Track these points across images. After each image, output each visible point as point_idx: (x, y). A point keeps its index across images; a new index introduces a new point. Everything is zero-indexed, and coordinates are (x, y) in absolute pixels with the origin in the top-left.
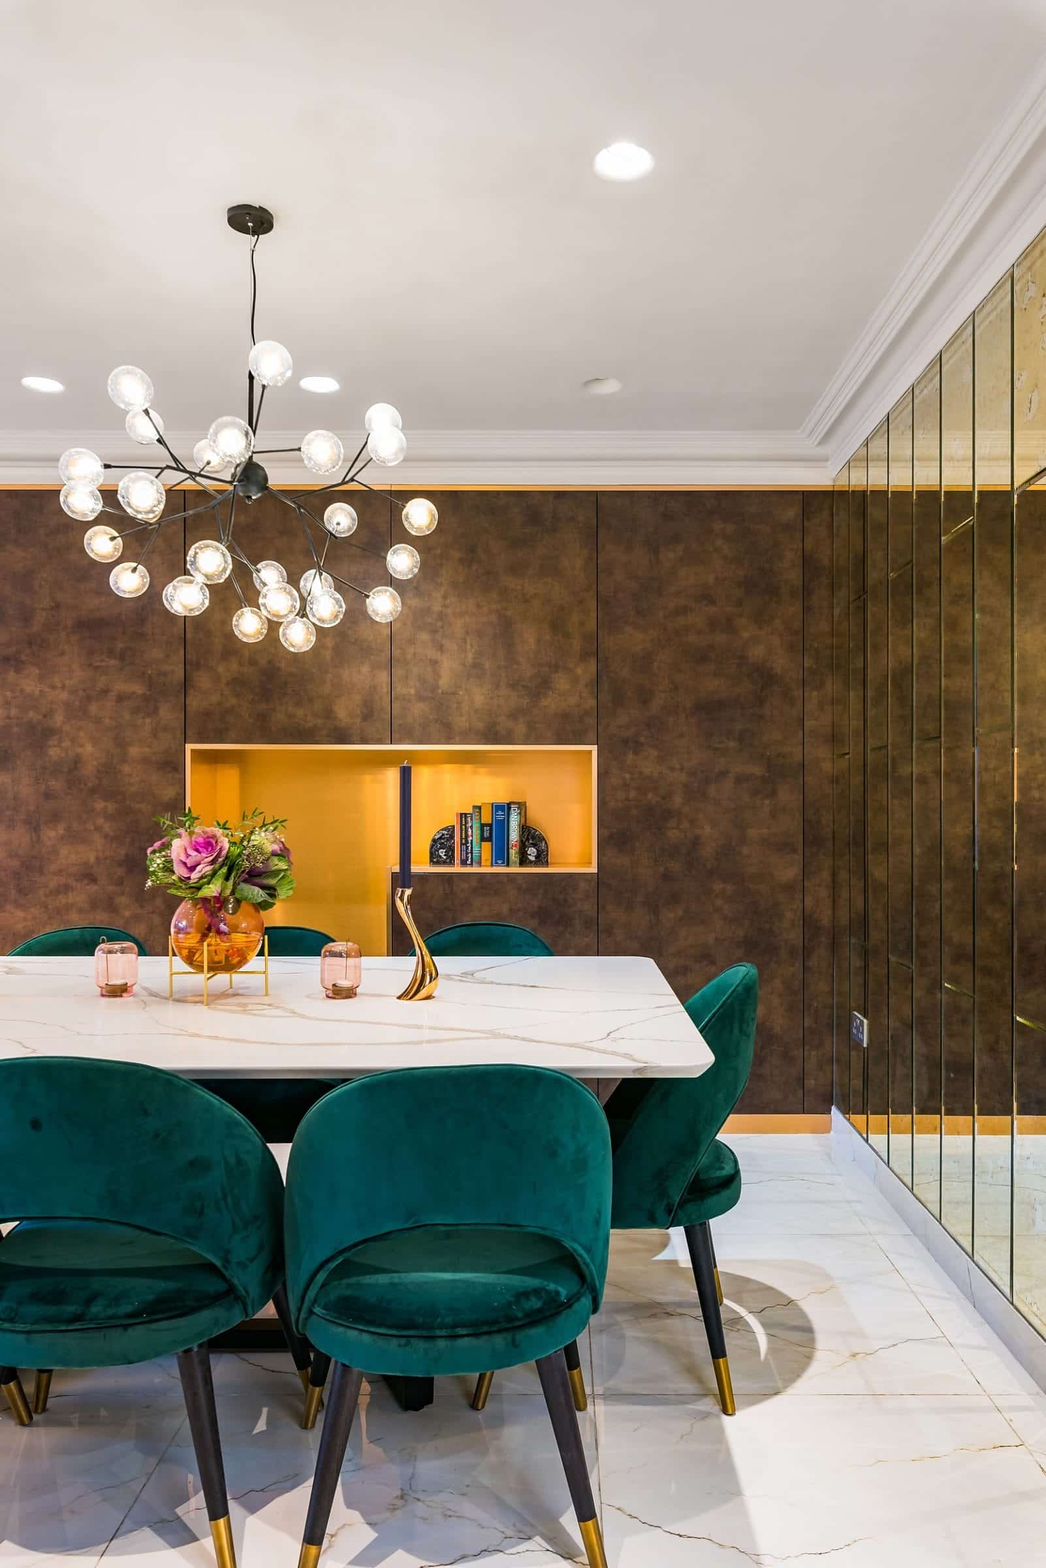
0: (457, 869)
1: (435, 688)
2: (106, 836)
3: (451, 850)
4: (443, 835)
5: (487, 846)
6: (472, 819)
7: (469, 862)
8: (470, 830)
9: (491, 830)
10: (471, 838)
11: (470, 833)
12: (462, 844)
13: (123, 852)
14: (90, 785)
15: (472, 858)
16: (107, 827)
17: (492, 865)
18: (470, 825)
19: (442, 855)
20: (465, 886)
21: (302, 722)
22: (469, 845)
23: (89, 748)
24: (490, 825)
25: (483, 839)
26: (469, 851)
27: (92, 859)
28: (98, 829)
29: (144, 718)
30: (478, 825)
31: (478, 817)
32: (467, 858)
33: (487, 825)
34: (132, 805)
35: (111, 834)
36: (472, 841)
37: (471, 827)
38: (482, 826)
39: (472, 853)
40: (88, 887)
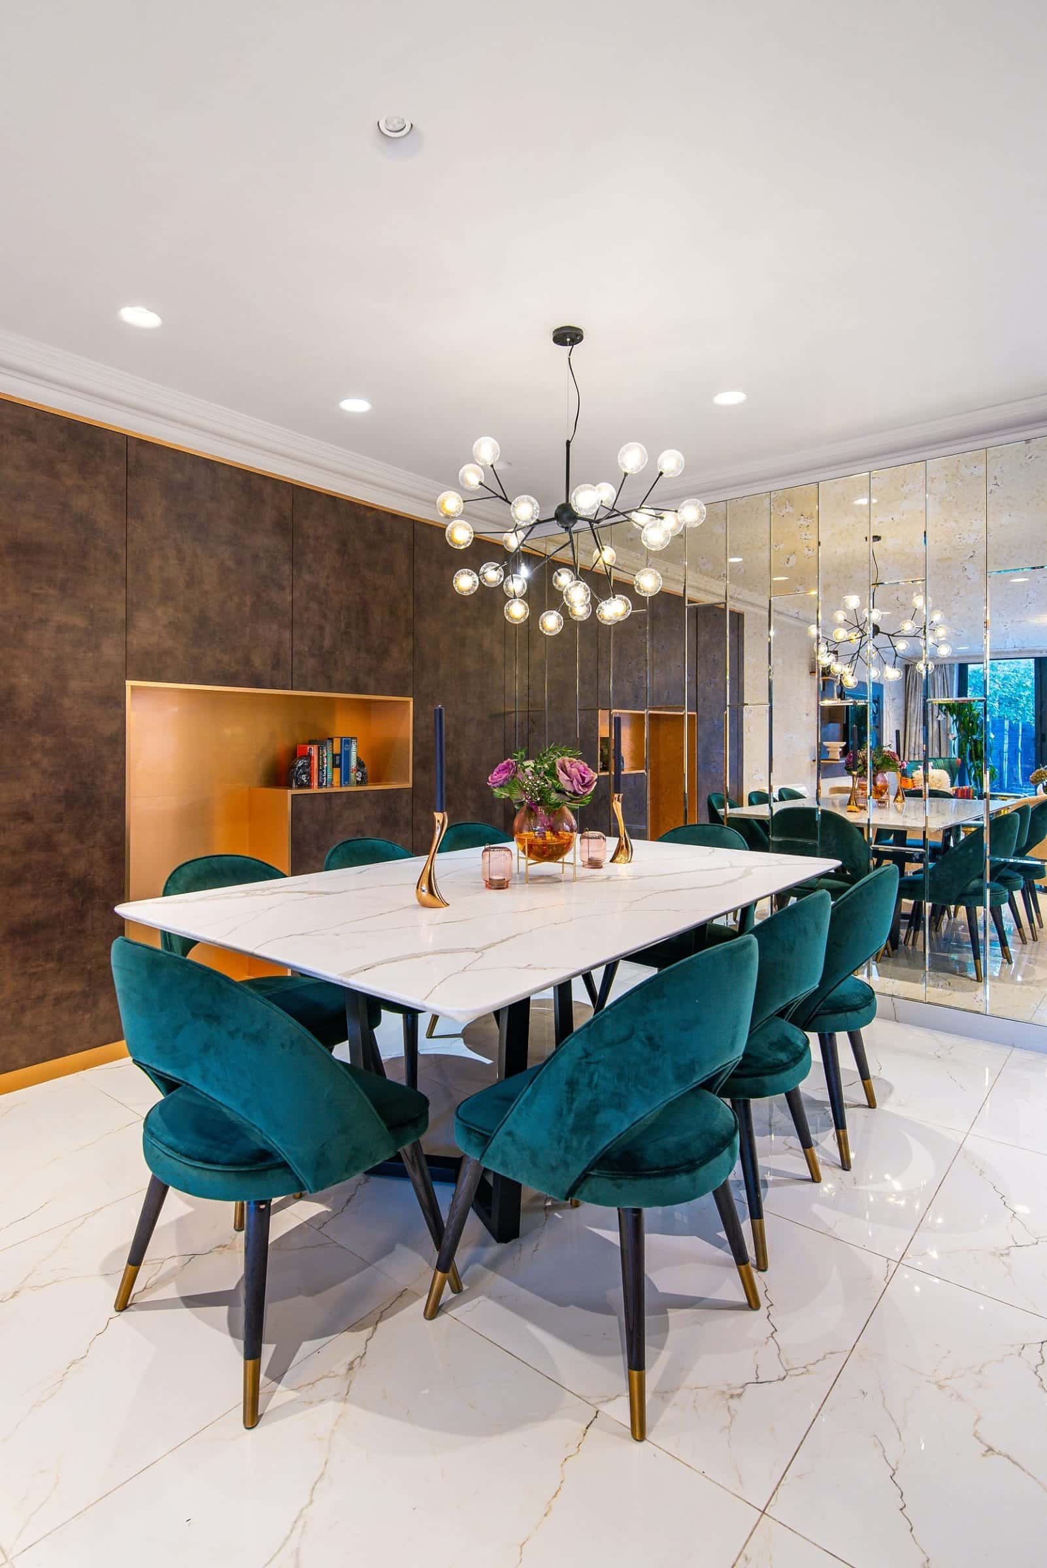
0: (315, 789)
1: (321, 648)
2: (44, 772)
3: (309, 775)
4: (304, 763)
5: (337, 770)
6: (327, 751)
7: (324, 784)
8: (325, 759)
9: (340, 759)
10: (326, 766)
11: (325, 761)
12: (319, 770)
13: (62, 788)
14: (26, 718)
15: (326, 781)
16: (45, 762)
17: (341, 786)
18: (325, 755)
19: (304, 779)
20: (339, 802)
21: (227, 667)
22: (325, 771)
23: (25, 679)
24: (340, 755)
25: (334, 765)
26: (325, 775)
27: (28, 797)
28: (35, 764)
29: (85, 652)
30: (331, 755)
31: (331, 749)
32: (323, 780)
33: (337, 755)
34: (73, 739)
35: (50, 769)
36: (326, 767)
37: (326, 757)
38: (334, 756)
39: (326, 777)
40: (23, 827)
